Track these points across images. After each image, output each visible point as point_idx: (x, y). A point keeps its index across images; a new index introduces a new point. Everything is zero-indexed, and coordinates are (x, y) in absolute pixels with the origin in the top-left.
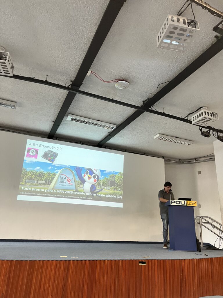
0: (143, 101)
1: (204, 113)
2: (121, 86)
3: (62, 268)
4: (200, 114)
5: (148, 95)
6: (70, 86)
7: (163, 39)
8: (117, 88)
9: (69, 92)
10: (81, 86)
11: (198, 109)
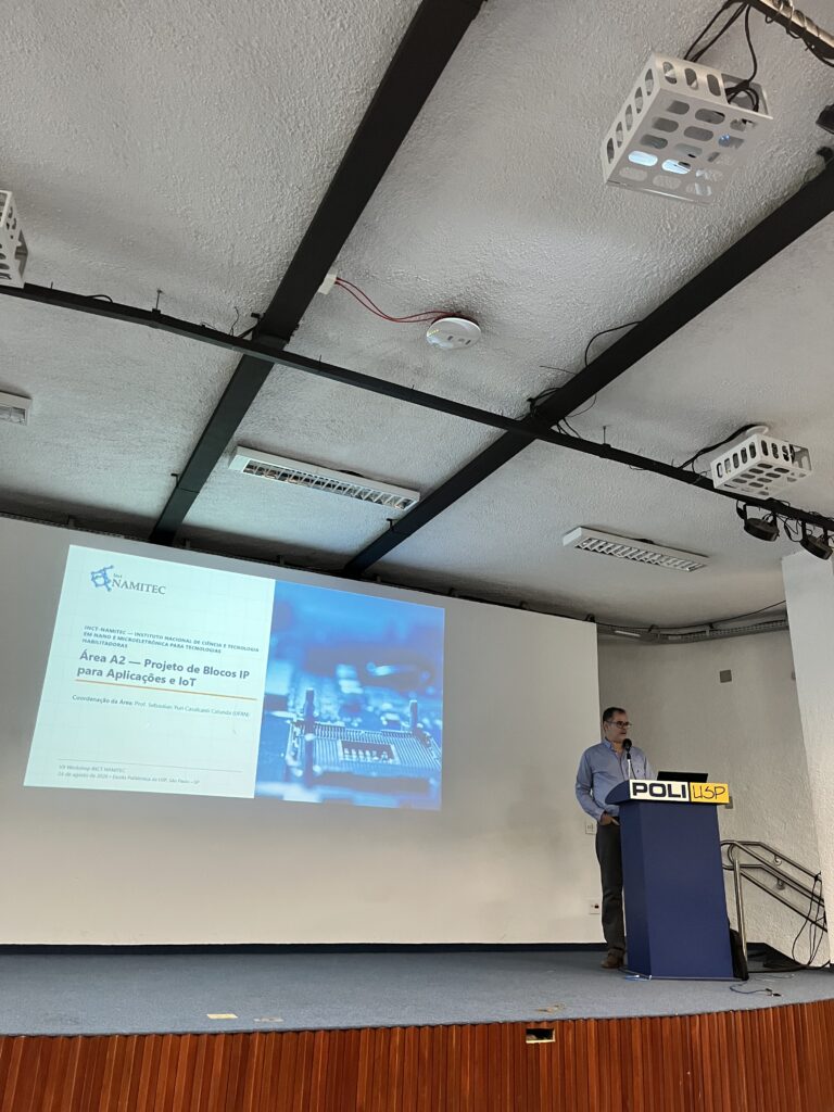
0: (530, 400)
1: (759, 450)
2: (450, 338)
4: (744, 452)
5: (550, 374)
6: (251, 334)
7: (629, 151)
8: (435, 344)
9: (244, 356)
10: (291, 335)
11: (734, 431)
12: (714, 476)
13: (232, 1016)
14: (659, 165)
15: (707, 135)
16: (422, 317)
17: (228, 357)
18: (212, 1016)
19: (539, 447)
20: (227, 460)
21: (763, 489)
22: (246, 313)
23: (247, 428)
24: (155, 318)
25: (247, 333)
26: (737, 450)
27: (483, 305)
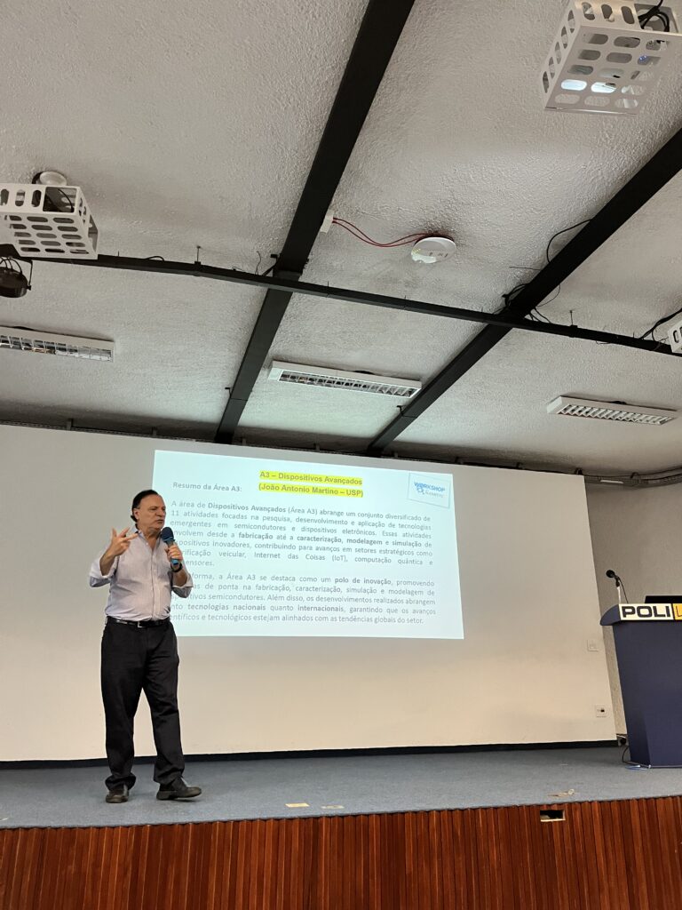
0: (504, 296)
2: (431, 254)
3: (296, 844)
5: (519, 273)
6: (272, 271)
7: (560, 80)
8: (419, 261)
9: (269, 290)
10: (303, 268)
12: (671, 342)
13: (305, 805)
14: (588, 88)
15: (628, 58)
16: (406, 240)
17: (255, 292)
18: (290, 805)
19: (516, 334)
20: (266, 372)
22: (266, 256)
24: (197, 269)
25: (268, 271)
27: (455, 224)
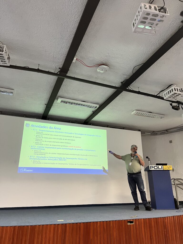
0: (121, 82)
1: (174, 90)
2: (102, 70)
4: (170, 91)
5: (125, 76)
6: (59, 72)
7: (138, 25)
8: (99, 72)
9: (58, 77)
10: (68, 72)
11: (168, 86)
12: (164, 97)
13: (63, 220)
14: (145, 27)
15: (155, 20)
16: (96, 66)
17: (55, 78)
18: (58, 221)
19: (124, 93)
20: (56, 100)
21: (175, 99)
23: (60, 93)
26: (169, 90)
27: (109, 62)
